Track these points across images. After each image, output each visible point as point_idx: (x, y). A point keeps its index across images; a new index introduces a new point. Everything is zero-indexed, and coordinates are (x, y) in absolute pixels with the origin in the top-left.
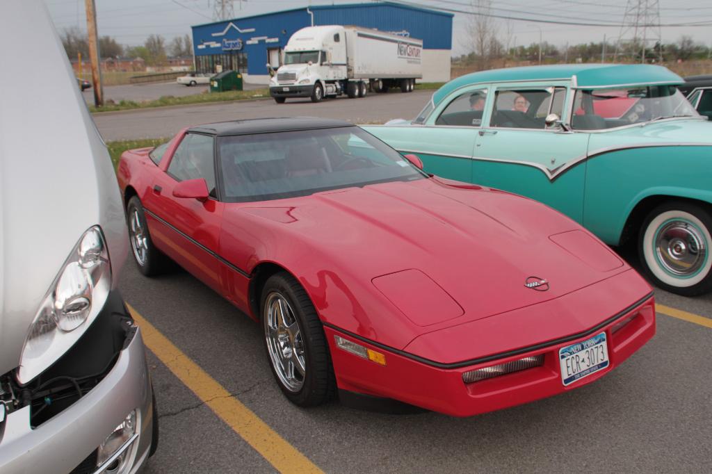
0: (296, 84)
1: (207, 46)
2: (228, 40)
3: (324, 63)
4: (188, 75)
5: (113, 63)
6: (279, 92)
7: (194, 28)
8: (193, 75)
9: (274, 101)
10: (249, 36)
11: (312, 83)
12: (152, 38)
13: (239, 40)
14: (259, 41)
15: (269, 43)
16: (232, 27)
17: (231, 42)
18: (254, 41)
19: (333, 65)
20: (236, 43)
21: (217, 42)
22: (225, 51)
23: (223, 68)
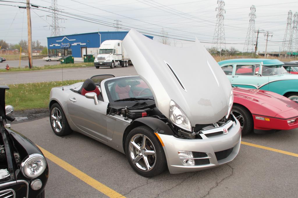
0: (105, 61)
1: (54, 45)
2: (63, 43)
3: (115, 54)
4: (48, 57)
5: (5, 51)
6: (98, 64)
7: (48, 38)
8: (50, 57)
9: (95, 67)
10: (73, 42)
11: (111, 61)
12: (22, 41)
13: (68, 44)
14: (77, 44)
15: (81, 45)
16: (65, 38)
17: (65, 44)
18: (75, 44)
19: (118, 54)
20: (67, 45)
21: (59, 44)
22: (62, 48)
23: (62, 54)
